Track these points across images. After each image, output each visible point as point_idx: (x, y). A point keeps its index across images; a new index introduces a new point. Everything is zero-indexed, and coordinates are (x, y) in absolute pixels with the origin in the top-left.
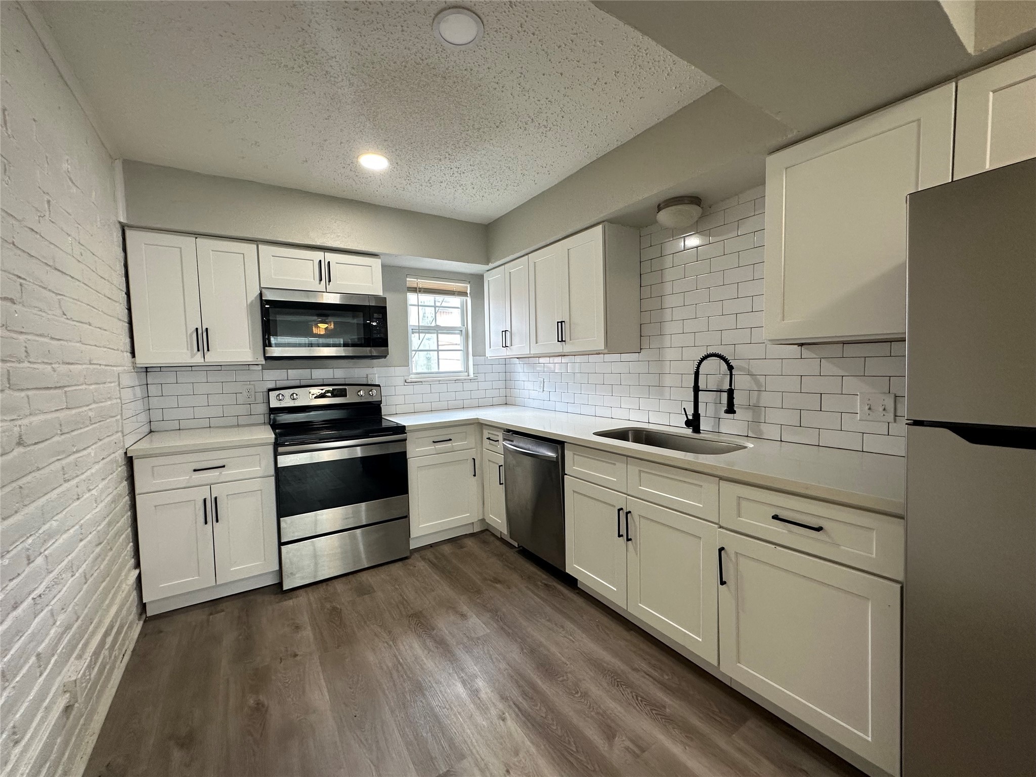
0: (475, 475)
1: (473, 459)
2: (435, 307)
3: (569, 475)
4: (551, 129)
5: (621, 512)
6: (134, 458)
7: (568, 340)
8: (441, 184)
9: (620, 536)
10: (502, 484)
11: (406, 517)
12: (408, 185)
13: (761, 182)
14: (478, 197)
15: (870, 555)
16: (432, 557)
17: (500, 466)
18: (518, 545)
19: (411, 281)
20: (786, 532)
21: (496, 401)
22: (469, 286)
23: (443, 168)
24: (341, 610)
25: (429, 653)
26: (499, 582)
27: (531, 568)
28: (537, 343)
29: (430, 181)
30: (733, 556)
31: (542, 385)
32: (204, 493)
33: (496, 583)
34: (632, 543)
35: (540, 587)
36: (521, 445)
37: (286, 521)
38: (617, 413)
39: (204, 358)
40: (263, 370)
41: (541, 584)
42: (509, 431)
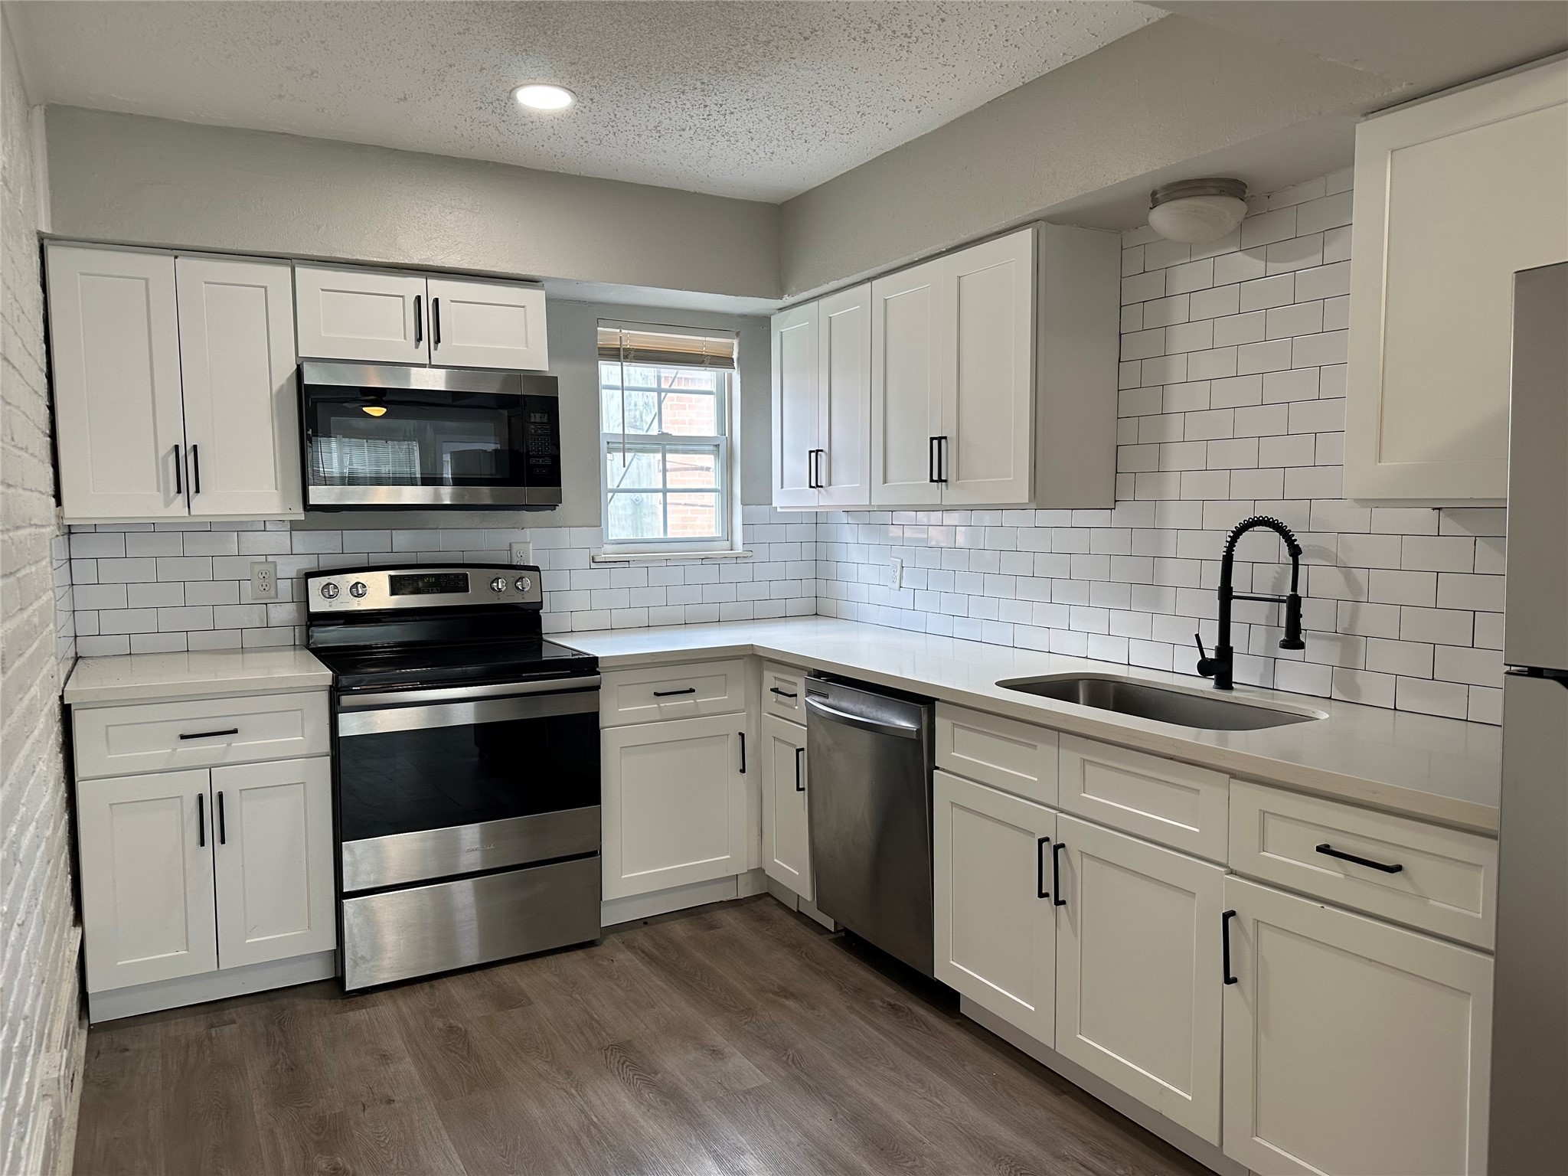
0: (743, 771)
1: (740, 734)
2: (659, 391)
3: (943, 770)
4: (920, 40)
5: (1045, 844)
6: (73, 708)
7: (952, 478)
8: (682, 133)
9: (1041, 895)
10: (803, 789)
11: (595, 853)
12: (611, 136)
13: (1347, 161)
14: (762, 154)
15: (1474, 914)
16: (647, 945)
17: (798, 751)
18: (836, 924)
19: (608, 334)
20: (1342, 876)
21: (793, 607)
22: (736, 342)
23: (688, 105)
24: (466, 1031)
25: (648, 1111)
26: (793, 996)
27: (862, 974)
28: (885, 482)
29: (658, 128)
30: (1250, 930)
31: (898, 574)
32: (198, 783)
33: (786, 997)
34: (1067, 908)
35: (881, 1009)
36: (844, 704)
37: (354, 849)
38: (1058, 641)
39: (189, 507)
40: (293, 532)
41: (881, 1004)
42: (819, 674)
